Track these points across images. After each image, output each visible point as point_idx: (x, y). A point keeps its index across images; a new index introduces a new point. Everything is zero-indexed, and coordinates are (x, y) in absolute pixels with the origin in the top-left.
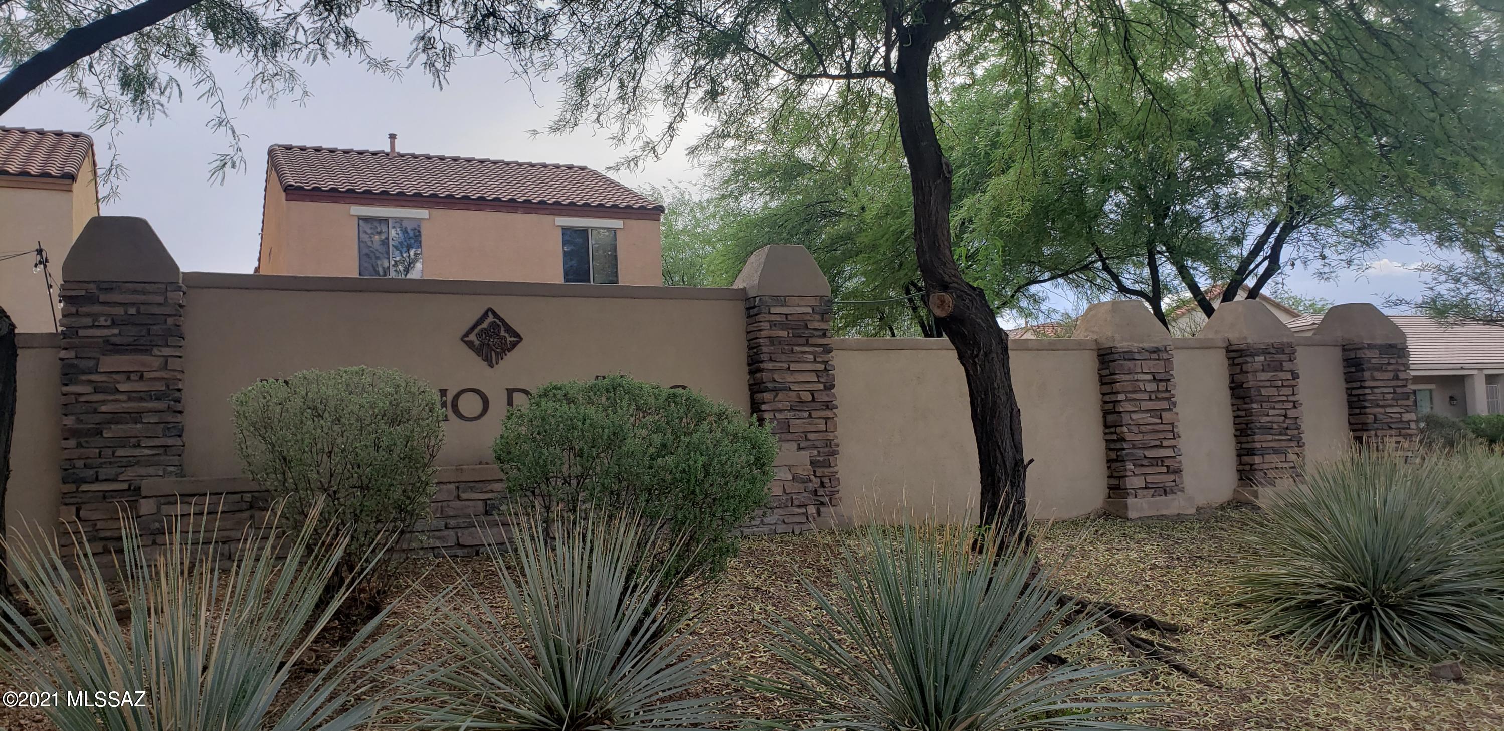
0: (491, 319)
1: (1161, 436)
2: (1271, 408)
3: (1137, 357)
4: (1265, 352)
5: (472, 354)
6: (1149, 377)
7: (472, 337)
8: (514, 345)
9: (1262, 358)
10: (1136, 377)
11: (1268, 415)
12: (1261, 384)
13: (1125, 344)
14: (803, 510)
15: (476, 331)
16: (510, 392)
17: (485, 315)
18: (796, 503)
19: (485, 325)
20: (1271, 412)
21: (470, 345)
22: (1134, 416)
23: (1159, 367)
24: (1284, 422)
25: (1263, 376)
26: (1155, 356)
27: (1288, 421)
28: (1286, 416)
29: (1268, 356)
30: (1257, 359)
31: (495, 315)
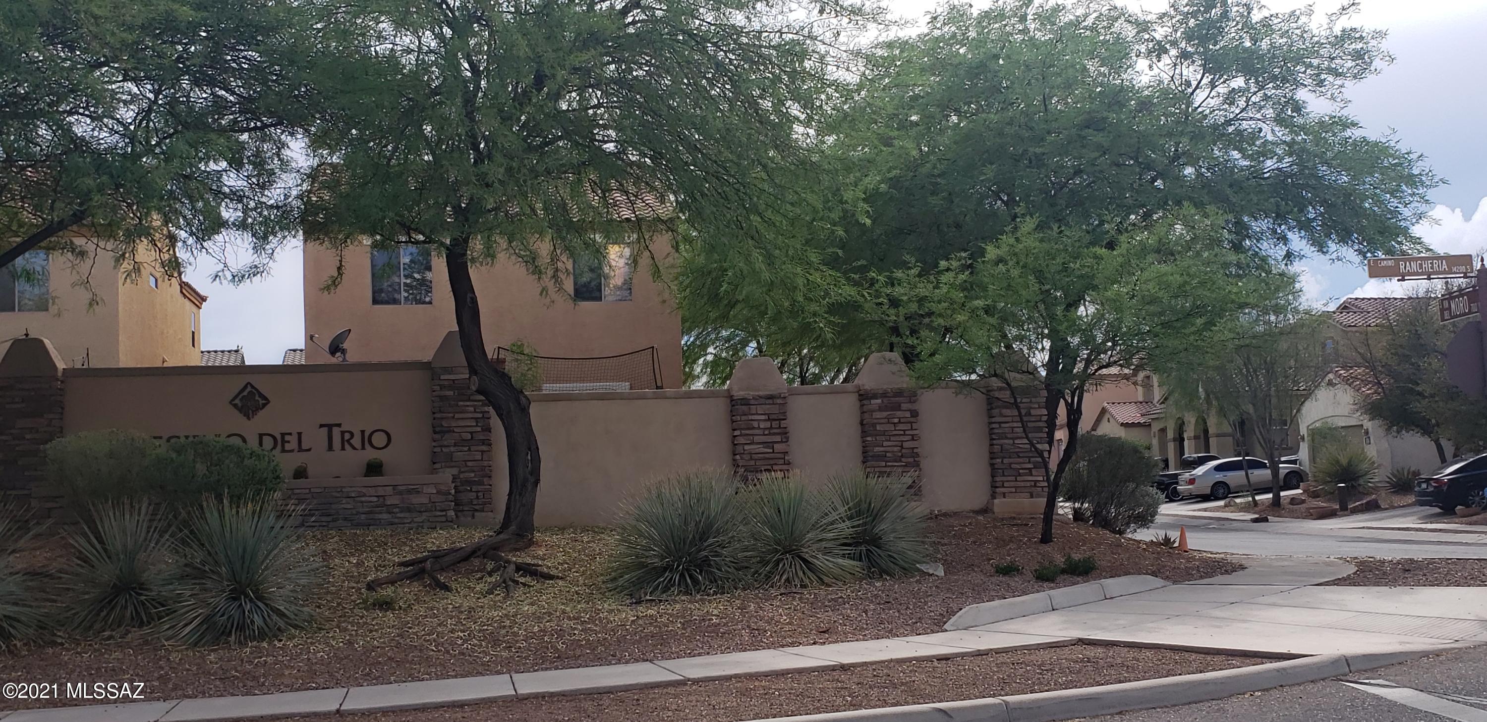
0: (249, 389)
1: (772, 462)
2: (887, 440)
3: (752, 402)
4: (884, 395)
5: (236, 411)
6: (763, 417)
7: (237, 401)
8: (264, 405)
9: (879, 401)
10: (750, 417)
11: (883, 446)
12: (875, 421)
13: (742, 393)
14: (444, 513)
15: (240, 396)
16: (261, 436)
17: (245, 387)
18: (438, 508)
19: (245, 393)
20: (885, 444)
21: (235, 406)
22: (746, 447)
23: (775, 409)
24: (900, 451)
25: (877, 415)
26: (770, 401)
27: (904, 451)
28: (902, 446)
29: (885, 400)
30: (873, 401)
31: (253, 387)
